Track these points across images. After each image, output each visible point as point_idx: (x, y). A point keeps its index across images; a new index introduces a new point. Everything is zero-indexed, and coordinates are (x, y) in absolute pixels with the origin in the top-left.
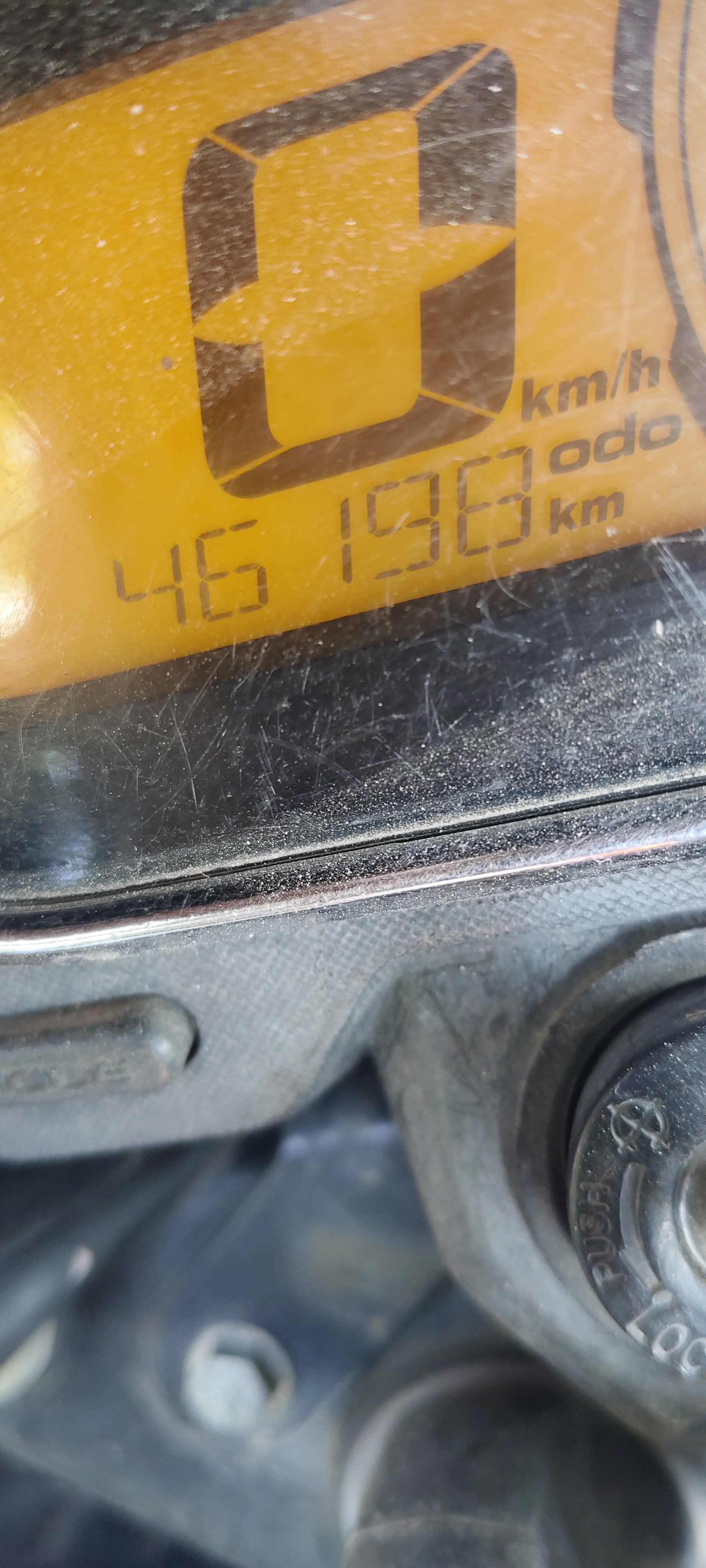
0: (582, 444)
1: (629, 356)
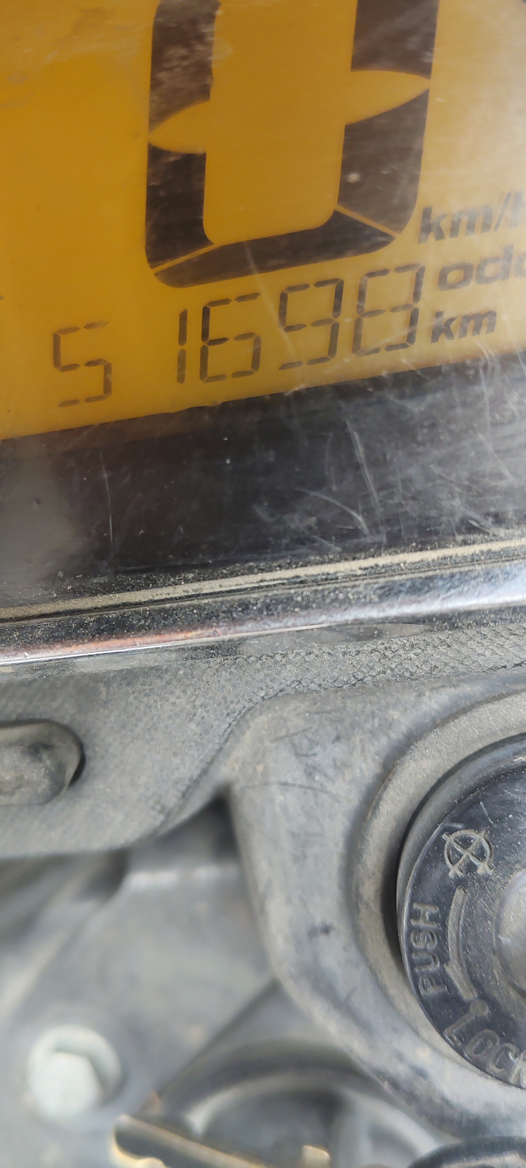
0: (466, 267)
1: (513, 196)
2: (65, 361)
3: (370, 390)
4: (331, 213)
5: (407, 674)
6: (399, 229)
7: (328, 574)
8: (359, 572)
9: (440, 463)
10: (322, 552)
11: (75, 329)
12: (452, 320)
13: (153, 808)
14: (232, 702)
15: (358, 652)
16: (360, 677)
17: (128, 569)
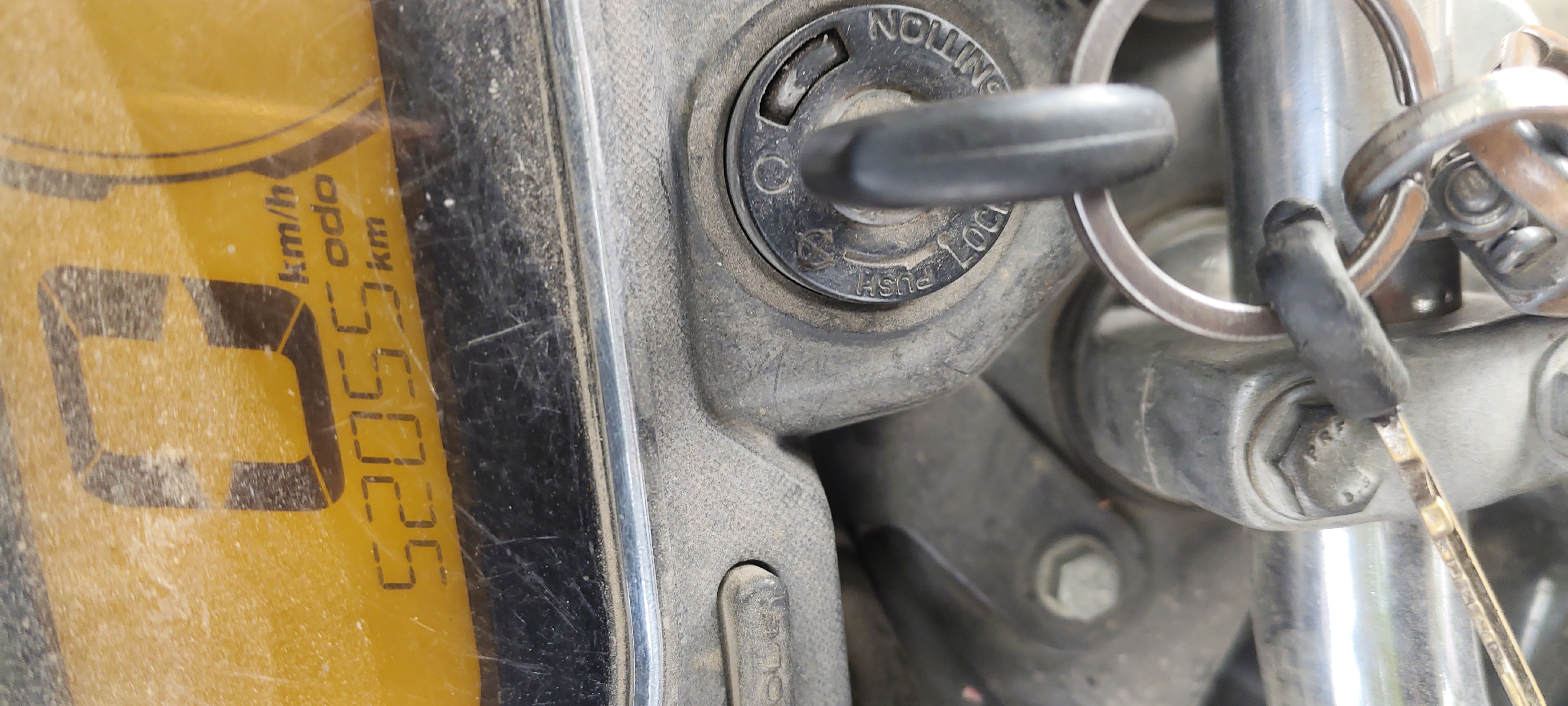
0: (329, 243)
1: (269, 207)
2: (407, 580)
3: (434, 332)
4: (284, 357)
6: (297, 300)
7: (587, 361)
8: (585, 337)
9: (494, 275)
10: (568, 367)
11: (380, 570)
12: (375, 255)
14: (701, 437)
15: (657, 332)
16: (679, 331)
17: (582, 523)
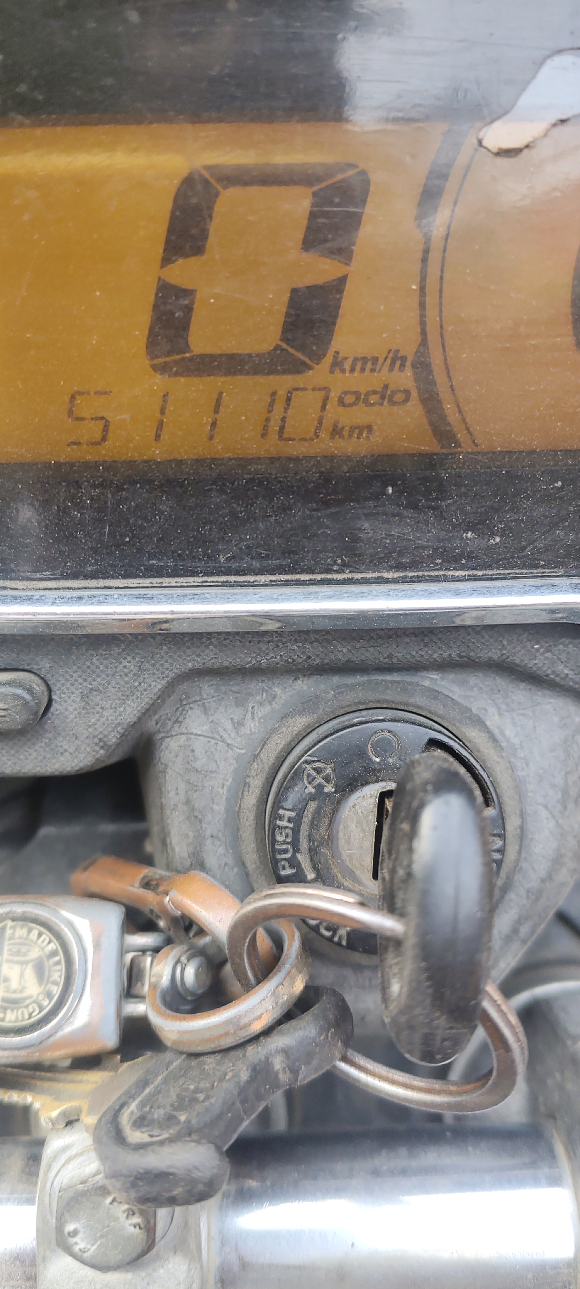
2: (76, 414)
4: (274, 345)
5: (290, 660)
6: (318, 364)
11: (87, 393)
12: (343, 428)
13: (97, 744)
